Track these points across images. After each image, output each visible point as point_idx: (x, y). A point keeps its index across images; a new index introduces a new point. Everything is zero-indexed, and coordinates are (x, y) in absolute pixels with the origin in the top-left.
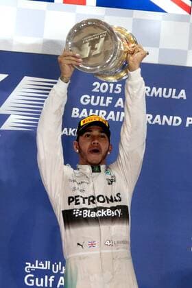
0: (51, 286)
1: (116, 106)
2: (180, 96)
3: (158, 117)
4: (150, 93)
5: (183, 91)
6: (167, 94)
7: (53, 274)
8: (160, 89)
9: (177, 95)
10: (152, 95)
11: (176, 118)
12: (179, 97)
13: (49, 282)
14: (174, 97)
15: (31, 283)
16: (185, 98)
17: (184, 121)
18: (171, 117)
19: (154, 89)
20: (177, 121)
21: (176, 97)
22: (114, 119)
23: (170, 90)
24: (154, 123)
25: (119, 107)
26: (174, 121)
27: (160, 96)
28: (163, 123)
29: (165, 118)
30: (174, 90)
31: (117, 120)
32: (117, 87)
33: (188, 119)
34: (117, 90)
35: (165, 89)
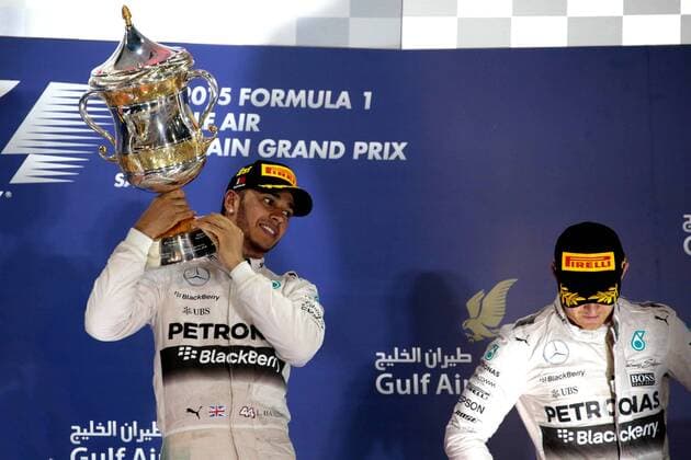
1: (223, 128)
2: (339, 103)
3: (301, 144)
4: (284, 101)
5: (344, 95)
6: (315, 100)
7: (124, 444)
8: (302, 93)
9: (334, 100)
10: (287, 104)
11: (334, 144)
12: (337, 106)
13: (115, 459)
14: (328, 105)
16: (349, 106)
17: (350, 150)
18: (325, 143)
19: (291, 92)
20: (337, 150)
21: (332, 106)
22: (220, 154)
23: (321, 93)
24: (294, 156)
25: (229, 130)
26: (332, 149)
27: (303, 105)
28: (312, 156)
29: (314, 144)
30: (329, 93)
31: (226, 154)
32: (222, 94)
33: (357, 144)
34: (223, 99)
35: (311, 93)
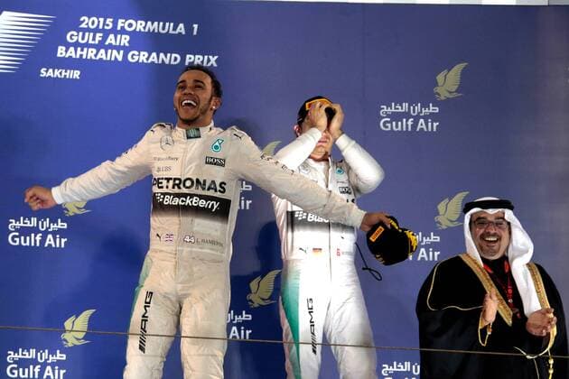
0: (38, 245)
1: (107, 43)
2: (178, 31)
3: (154, 54)
4: (144, 28)
5: (181, 25)
6: (164, 29)
7: (41, 232)
8: (156, 23)
9: (175, 29)
10: (147, 30)
11: (174, 55)
12: (177, 32)
13: (35, 241)
14: (171, 32)
15: (15, 242)
16: (184, 33)
17: (183, 59)
18: (169, 55)
19: (149, 23)
20: (176, 59)
21: (174, 32)
22: (105, 58)
23: (167, 24)
24: (149, 61)
25: (110, 44)
26: (172, 59)
27: (156, 31)
28: (160, 62)
29: (162, 55)
30: (172, 24)
31: (108, 59)
32: (107, 22)
33: (188, 56)
34: (108, 25)
35: (161, 24)
